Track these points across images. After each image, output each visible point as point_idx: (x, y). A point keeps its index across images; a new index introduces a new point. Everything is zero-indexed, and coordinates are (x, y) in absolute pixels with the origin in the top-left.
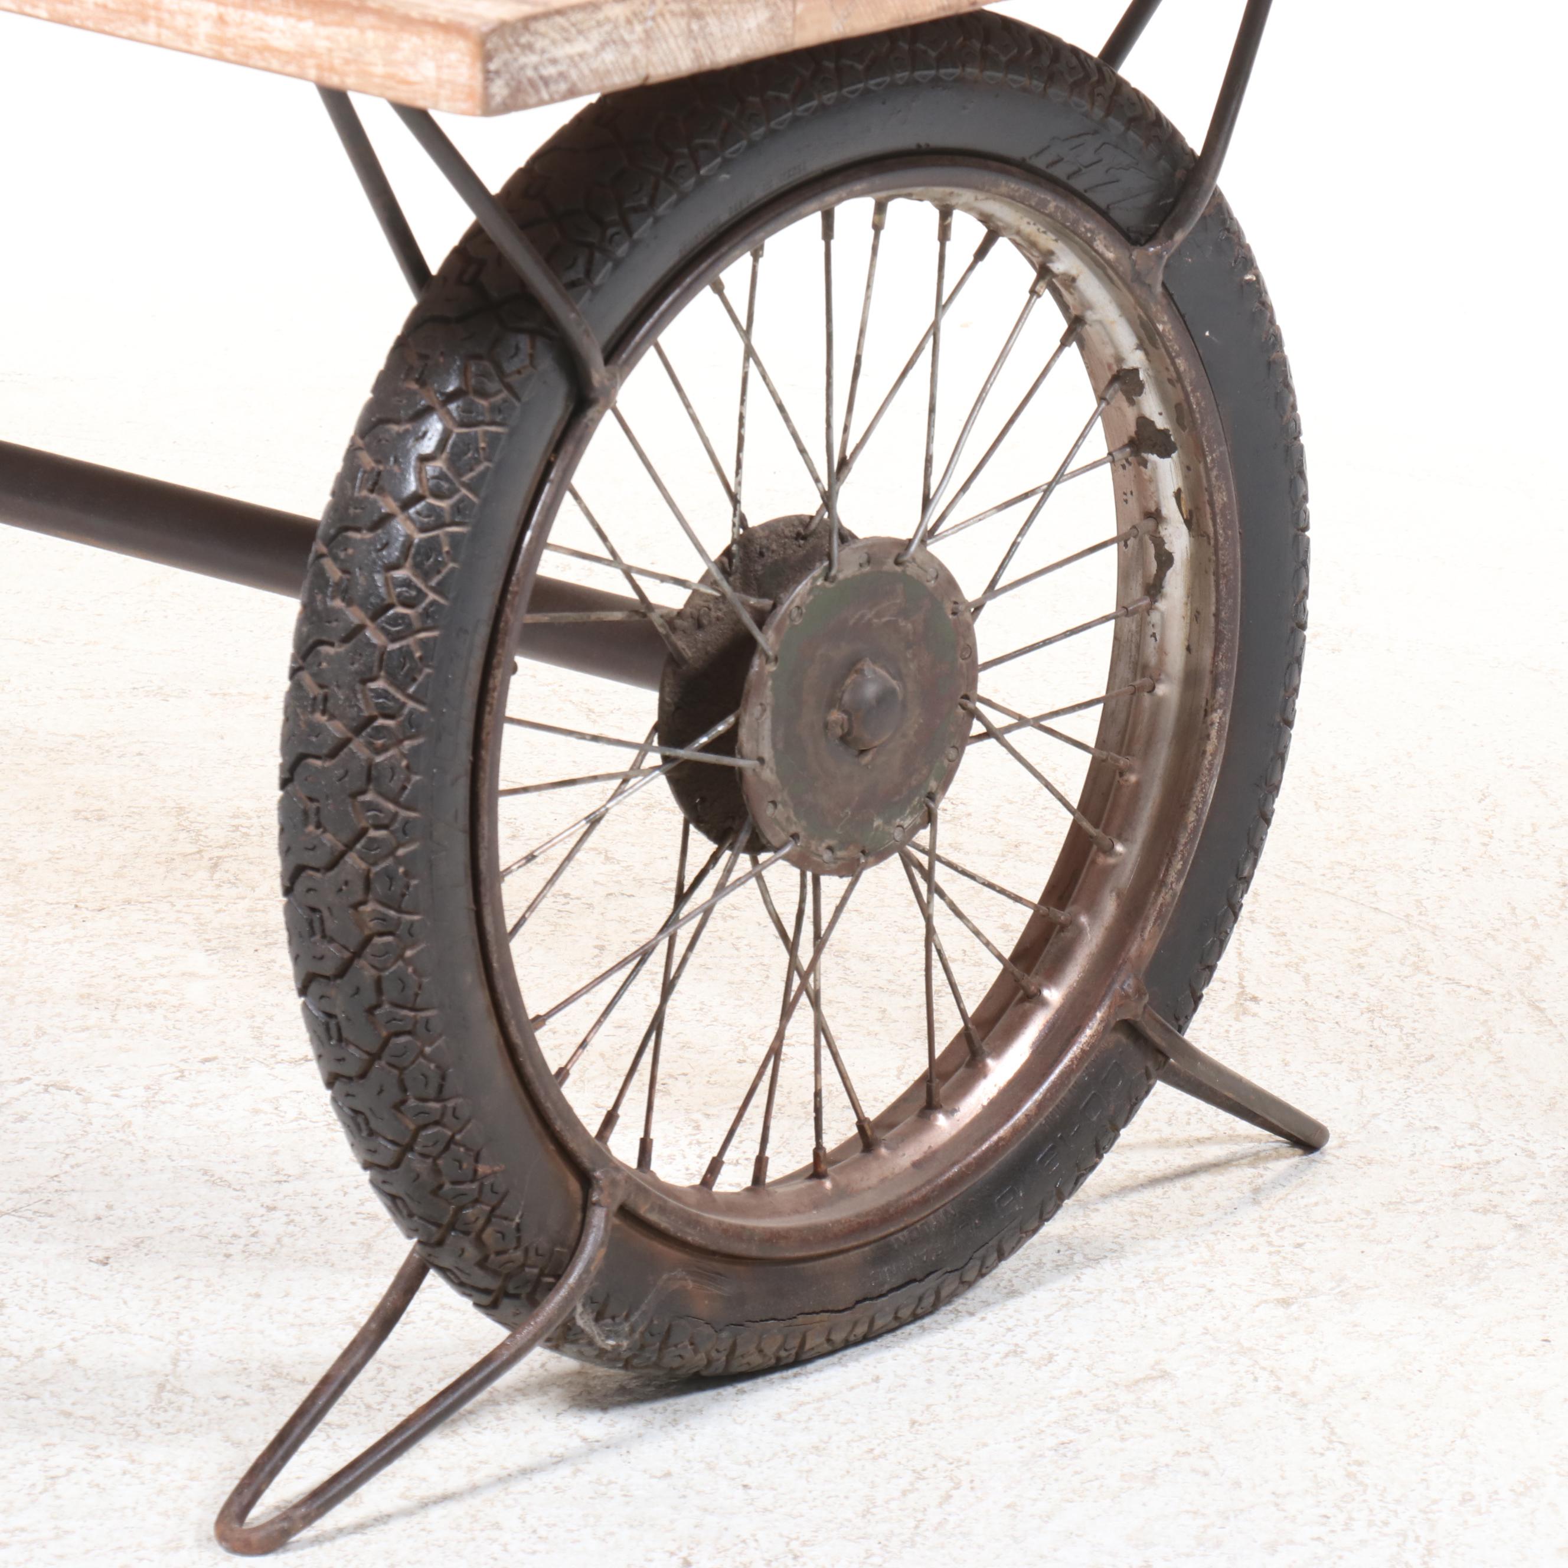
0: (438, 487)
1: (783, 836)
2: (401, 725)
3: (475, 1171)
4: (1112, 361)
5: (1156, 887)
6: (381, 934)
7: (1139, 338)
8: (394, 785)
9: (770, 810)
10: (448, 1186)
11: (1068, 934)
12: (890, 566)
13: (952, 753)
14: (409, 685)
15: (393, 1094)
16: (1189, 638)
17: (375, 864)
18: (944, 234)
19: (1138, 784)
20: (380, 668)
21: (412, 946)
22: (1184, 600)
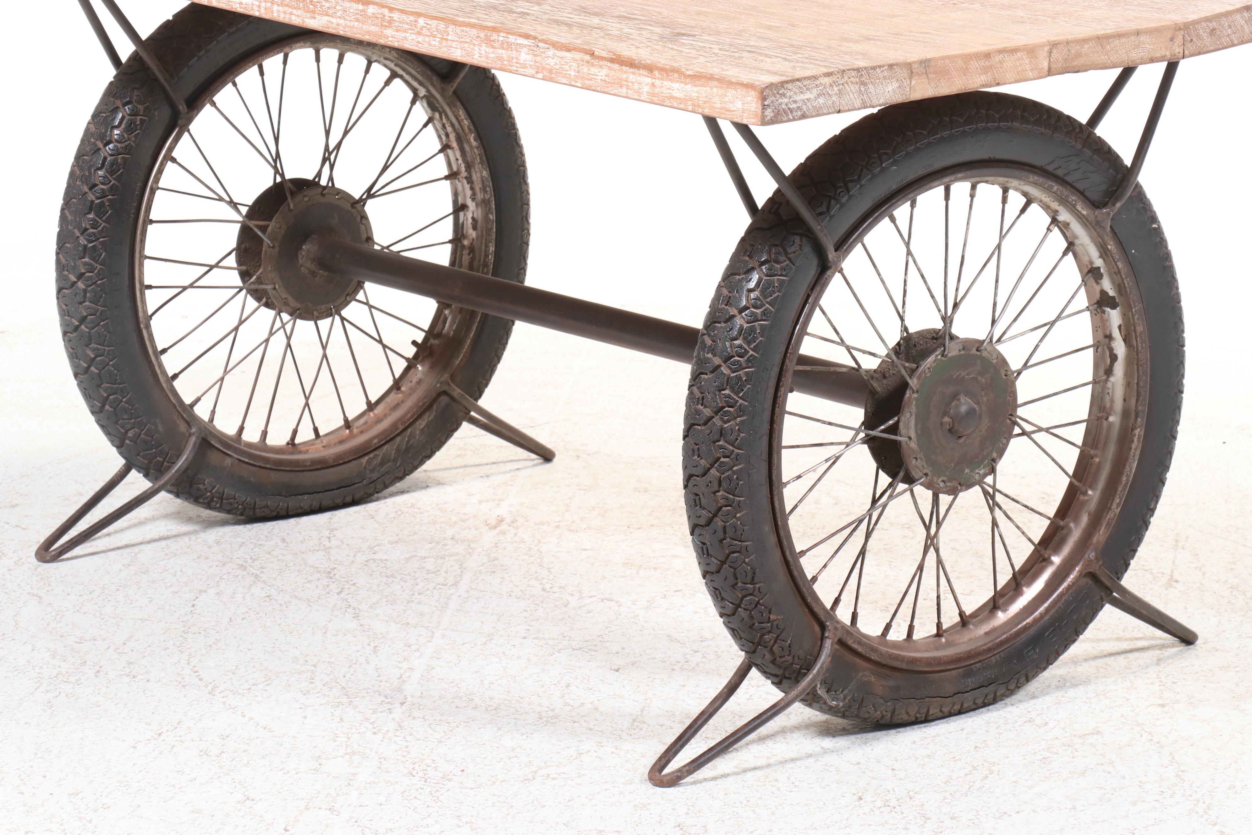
0: (756, 303)
1: (921, 474)
2: (736, 410)
3: (769, 618)
4: (1088, 263)
5: (1106, 511)
6: (726, 506)
7: (1100, 253)
8: (732, 438)
9: (914, 461)
10: (757, 624)
11: (1064, 532)
12: (974, 351)
13: (1004, 441)
14: (739, 393)
15: (731, 580)
16: (1125, 395)
17: (723, 474)
18: (1004, 200)
19: (1100, 462)
20: (727, 385)
21: (739, 512)
22: (1123, 377)
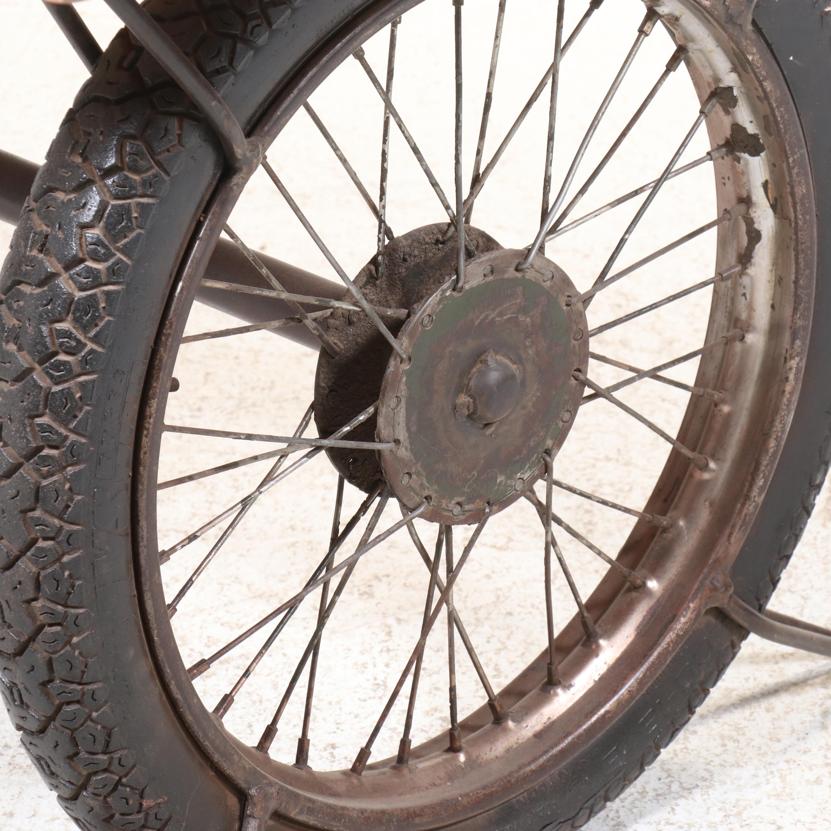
0: (95, 251)
1: (417, 499)
2: (64, 454)
3: (141, 805)
4: (711, 80)
5: (742, 500)
6: (51, 625)
7: (733, 63)
8: (59, 505)
9: (406, 478)
10: (117, 816)
11: (669, 536)
12: (511, 273)
13: (566, 416)
14: (70, 422)
15: (66, 749)
16: (774, 298)
17: (44, 568)
19: (729, 415)
20: (46, 407)
21: (79, 634)
22: (770, 268)
